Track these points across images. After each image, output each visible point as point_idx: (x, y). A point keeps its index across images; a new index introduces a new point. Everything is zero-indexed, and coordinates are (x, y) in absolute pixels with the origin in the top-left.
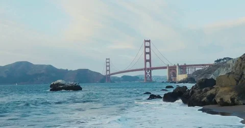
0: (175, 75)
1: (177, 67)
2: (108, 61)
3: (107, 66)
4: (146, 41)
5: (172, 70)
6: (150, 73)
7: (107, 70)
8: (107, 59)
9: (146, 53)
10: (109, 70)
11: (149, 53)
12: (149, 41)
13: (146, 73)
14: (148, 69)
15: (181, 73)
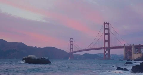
0: (131, 54)
1: (133, 47)
2: (72, 40)
3: (71, 45)
4: (105, 24)
5: (128, 49)
6: (109, 52)
7: (71, 49)
8: (71, 39)
9: (105, 34)
10: (72, 49)
11: (108, 34)
12: (108, 24)
13: (105, 52)
14: (107, 48)
15: (136, 52)
